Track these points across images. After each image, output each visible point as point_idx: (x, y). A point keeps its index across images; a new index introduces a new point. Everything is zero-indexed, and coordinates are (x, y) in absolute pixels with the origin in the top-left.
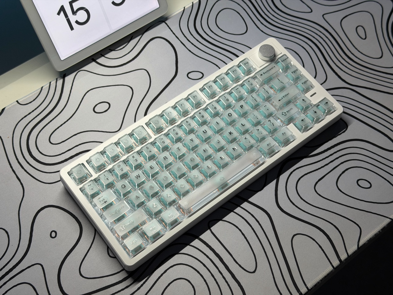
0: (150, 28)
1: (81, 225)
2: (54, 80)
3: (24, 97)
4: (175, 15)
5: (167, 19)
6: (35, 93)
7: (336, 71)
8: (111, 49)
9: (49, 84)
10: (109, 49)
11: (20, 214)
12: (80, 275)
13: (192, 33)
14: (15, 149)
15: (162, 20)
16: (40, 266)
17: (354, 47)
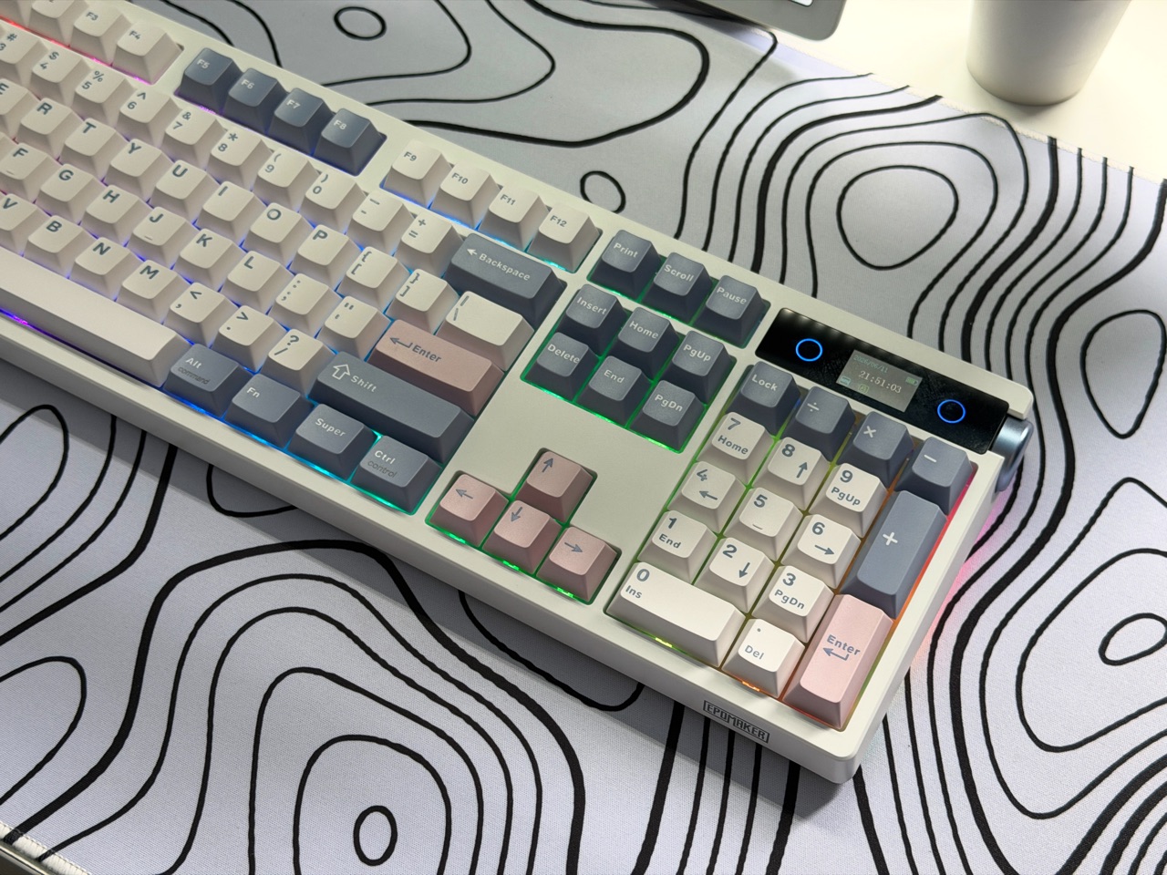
13: (773, 130)
17: (1040, 631)
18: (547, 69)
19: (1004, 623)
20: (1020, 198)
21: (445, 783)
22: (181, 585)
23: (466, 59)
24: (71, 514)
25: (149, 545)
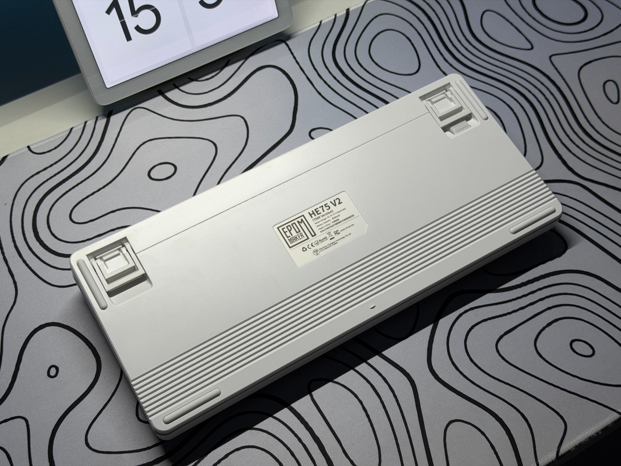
0: (261, 49)
1: (100, 361)
2: (93, 119)
3: (40, 142)
4: (303, 33)
5: (289, 37)
6: (59, 137)
7: (560, 152)
8: (192, 78)
9: (83, 124)
10: (189, 78)
11: (5, 332)
12: (85, 445)
14: (13, 224)
15: (281, 38)
16: (23, 421)
17: (596, 114)
18: (243, 120)
19: (588, 121)
22: (435, 368)
23: (215, 145)
25: (408, 371)
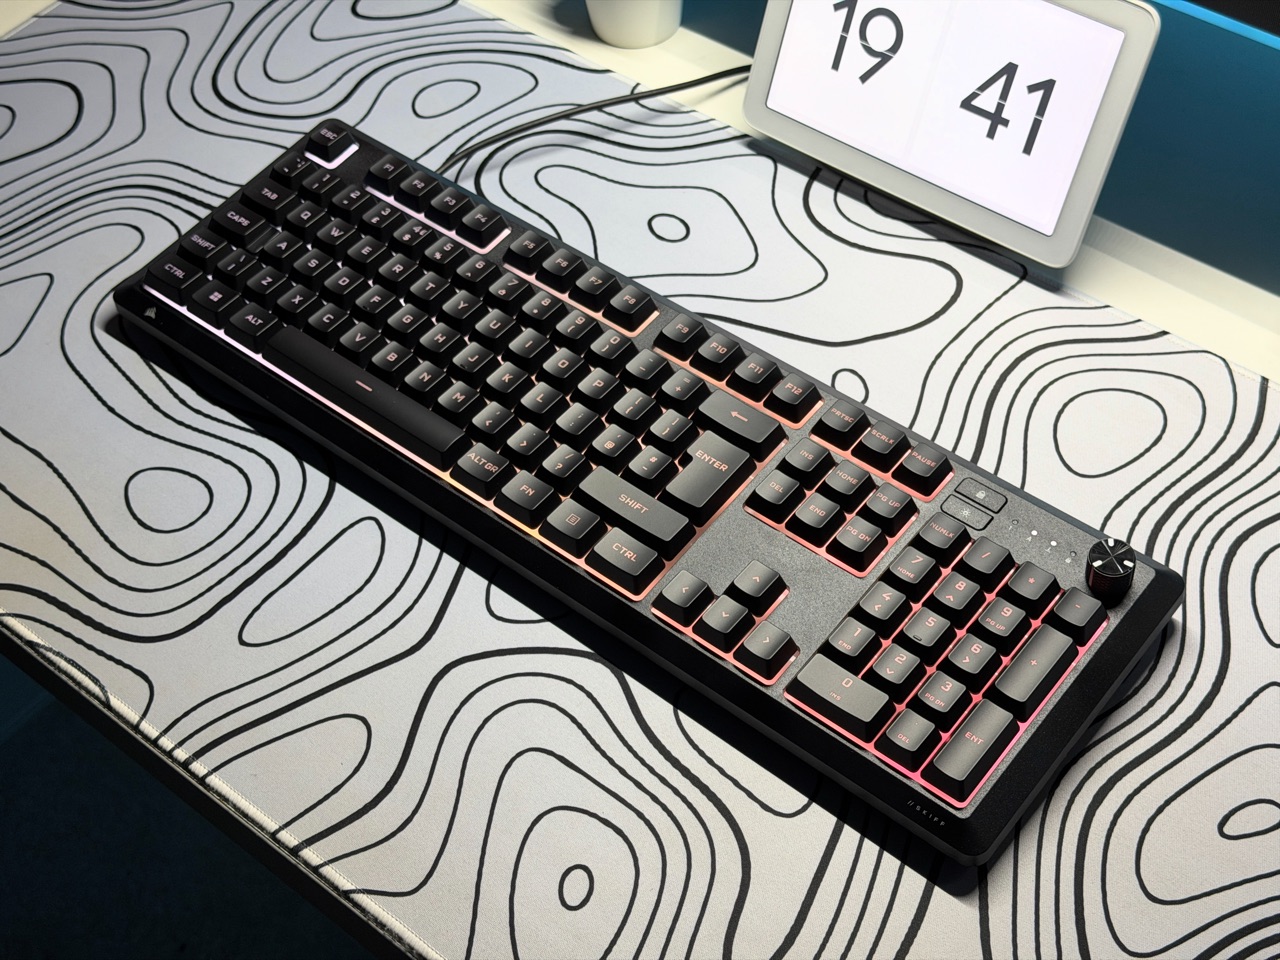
9: (706, 119)
13: (1012, 346)
15: (1028, 271)
17: (1168, 802)
19: (1137, 791)
20: (1225, 428)
21: (638, 855)
22: (454, 671)
23: (754, 264)
24: (379, 605)
25: (434, 637)
